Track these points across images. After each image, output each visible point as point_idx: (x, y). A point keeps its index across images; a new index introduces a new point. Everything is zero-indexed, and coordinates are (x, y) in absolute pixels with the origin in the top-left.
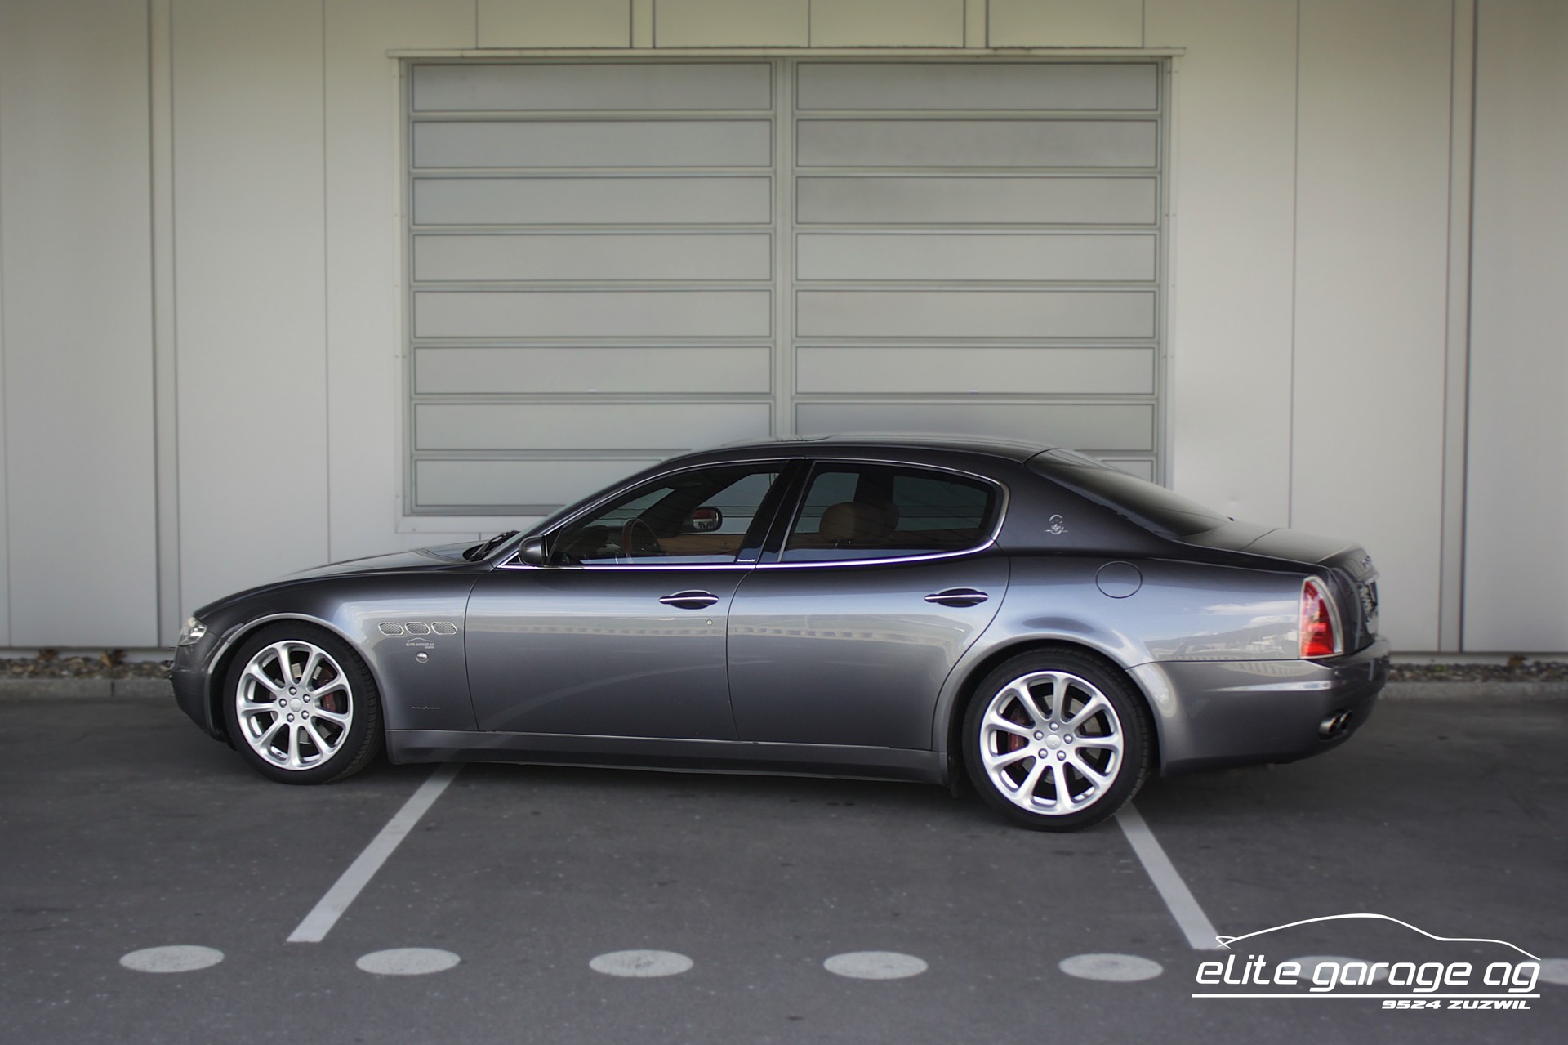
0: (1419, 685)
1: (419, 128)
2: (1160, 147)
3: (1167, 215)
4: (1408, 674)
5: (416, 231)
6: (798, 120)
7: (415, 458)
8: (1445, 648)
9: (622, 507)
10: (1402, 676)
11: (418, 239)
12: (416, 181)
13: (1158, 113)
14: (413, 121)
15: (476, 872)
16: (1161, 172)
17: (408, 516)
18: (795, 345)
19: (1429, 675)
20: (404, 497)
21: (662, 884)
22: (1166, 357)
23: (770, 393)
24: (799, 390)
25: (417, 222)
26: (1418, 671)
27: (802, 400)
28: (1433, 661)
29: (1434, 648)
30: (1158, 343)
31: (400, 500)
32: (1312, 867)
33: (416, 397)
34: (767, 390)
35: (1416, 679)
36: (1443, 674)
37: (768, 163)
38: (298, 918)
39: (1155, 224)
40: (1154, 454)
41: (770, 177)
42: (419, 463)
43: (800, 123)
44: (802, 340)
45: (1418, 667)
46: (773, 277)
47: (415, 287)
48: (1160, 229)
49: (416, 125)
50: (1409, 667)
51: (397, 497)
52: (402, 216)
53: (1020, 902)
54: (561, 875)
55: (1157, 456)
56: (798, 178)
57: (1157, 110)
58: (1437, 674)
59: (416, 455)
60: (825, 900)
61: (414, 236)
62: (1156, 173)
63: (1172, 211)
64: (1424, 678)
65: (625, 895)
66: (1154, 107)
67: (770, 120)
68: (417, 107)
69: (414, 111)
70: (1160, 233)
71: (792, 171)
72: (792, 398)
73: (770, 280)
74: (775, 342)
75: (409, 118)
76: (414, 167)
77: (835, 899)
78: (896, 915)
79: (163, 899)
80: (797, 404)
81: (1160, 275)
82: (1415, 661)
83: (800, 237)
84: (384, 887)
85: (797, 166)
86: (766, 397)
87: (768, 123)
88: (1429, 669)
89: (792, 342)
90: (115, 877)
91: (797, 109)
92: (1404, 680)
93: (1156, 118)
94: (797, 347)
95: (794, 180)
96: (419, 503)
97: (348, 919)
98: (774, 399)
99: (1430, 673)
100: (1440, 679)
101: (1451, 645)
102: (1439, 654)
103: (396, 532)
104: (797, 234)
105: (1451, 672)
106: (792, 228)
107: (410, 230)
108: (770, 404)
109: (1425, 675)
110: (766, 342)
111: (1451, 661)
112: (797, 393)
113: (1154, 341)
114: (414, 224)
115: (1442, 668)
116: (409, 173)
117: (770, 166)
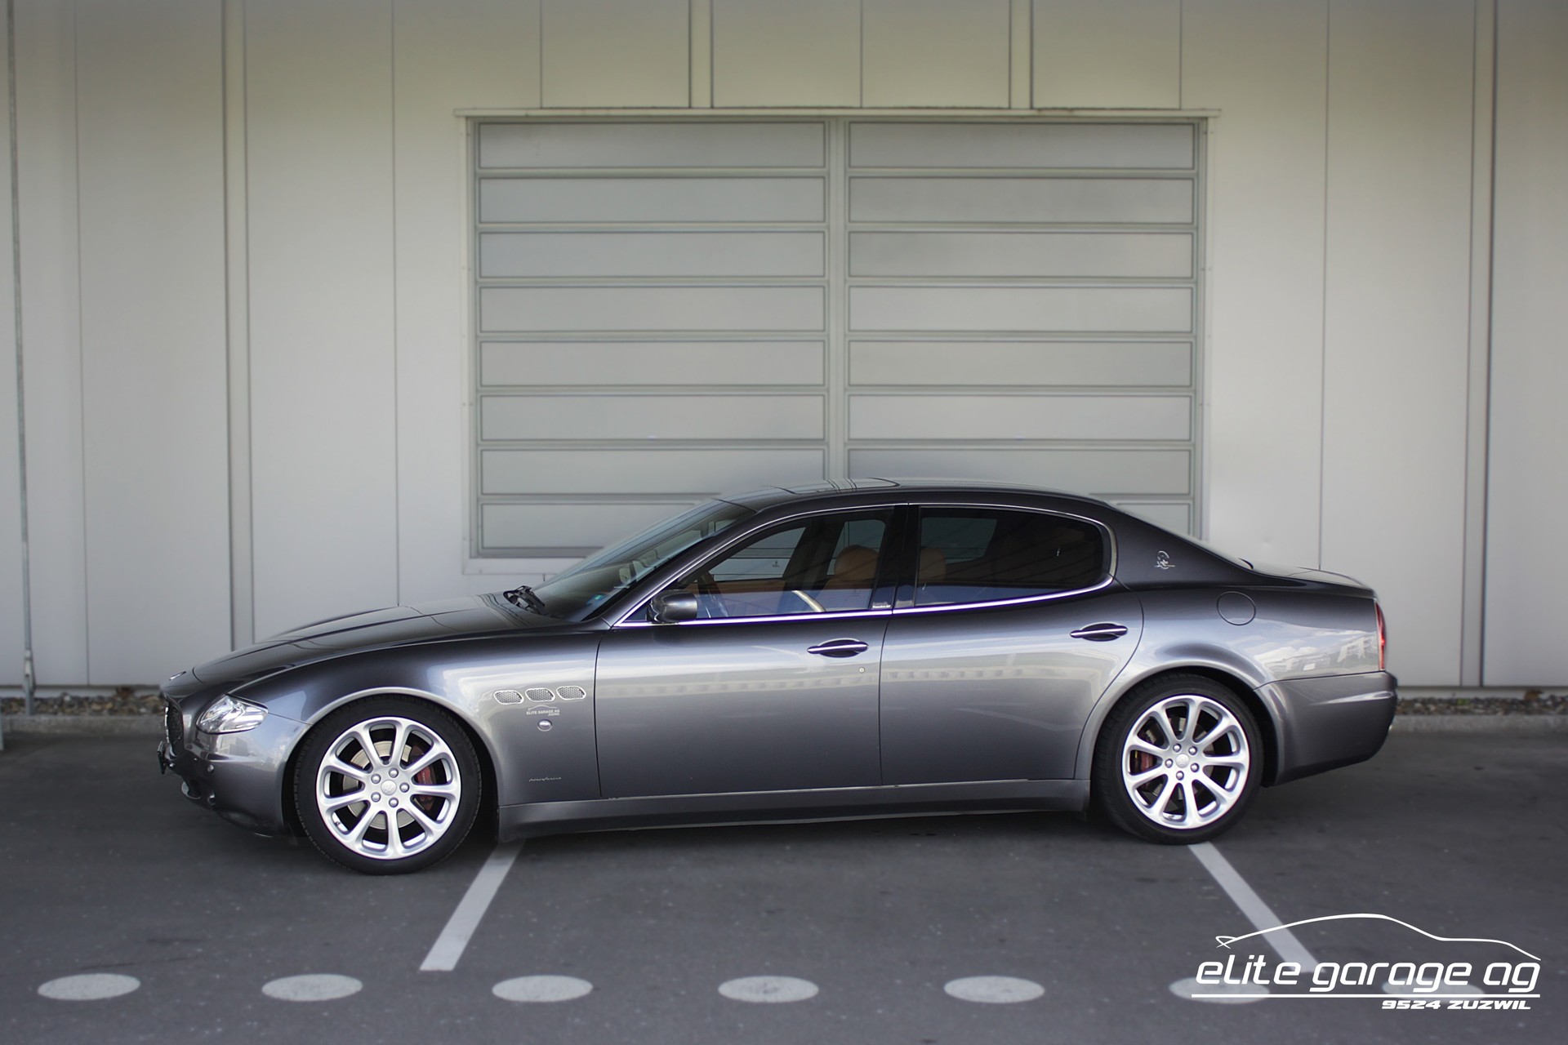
0: (1447, 718)
1: (486, 186)
2: (1197, 204)
3: (1204, 269)
4: (1432, 708)
5: (482, 283)
6: (850, 178)
7: (481, 503)
8: (1466, 683)
9: (751, 547)
10: (1428, 709)
11: (484, 291)
12: (483, 236)
13: (1195, 171)
14: (480, 177)
15: (587, 901)
16: (1197, 228)
17: (475, 557)
18: (847, 394)
19: (1453, 708)
20: (471, 540)
21: (770, 912)
22: (1202, 405)
23: (824, 439)
24: (852, 436)
25: (483, 274)
26: (1441, 705)
27: (854, 446)
28: (1454, 695)
29: (1456, 682)
30: (1195, 392)
31: (467, 543)
32: (1386, 893)
33: (483, 444)
34: (821, 437)
35: (1441, 712)
36: (1466, 707)
37: (821, 219)
38: (425, 948)
39: (1192, 277)
40: (1192, 498)
41: (824, 233)
42: (485, 507)
43: (852, 180)
44: (854, 389)
45: (1440, 701)
46: (827, 327)
47: (481, 338)
48: (1196, 283)
49: (483, 181)
50: (1431, 701)
51: (464, 539)
52: (469, 269)
53: (1118, 928)
54: (670, 904)
55: (1193, 499)
56: (850, 233)
57: (1193, 168)
58: (1460, 707)
59: (482, 498)
60: (931, 927)
61: (481, 288)
62: (1193, 229)
63: (1208, 266)
64: (1448, 712)
65: (737, 923)
66: (1190, 166)
67: (823, 178)
68: (483, 164)
69: (480, 168)
70: (1197, 285)
71: (845, 226)
72: (845, 444)
73: (824, 330)
74: (828, 390)
75: (475, 174)
76: (480, 222)
77: (940, 926)
78: (1002, 941)
79: (289, 929)
80: (849, 450)
81: (1197, 326)
82: (1437, 695)
83: (852, 290)
84: (502, 916)
85: (850, 221)
86: (822, 441)
87: (821, 181)
88: (1451, 703)
89: (845, 390)
90: (238, 908)
91: (850, 166)
92: (1430, 713)
93: (1193, 177)
94: (850, 396)
95: (847, 234)
96: (486, 545)
97: (474, 947)
98: (828, 445)
99: (1452, 706)
100: (1464, 712)
101: (1473, 681)
102: (1461, 688)
103: (463, 573)
104: (850, 287)
105: (1472, 705)
106: (845, 281)
107: (476, 282)
108: (824, 450)
109: (1448, 708)
110: (820, 390)
111: (1471, 695)
112: (849, 439)
113: (1191, 389)
114: (481, 277)
115: (1464, 701)
116: (475, 227)
117: (824, 221)
